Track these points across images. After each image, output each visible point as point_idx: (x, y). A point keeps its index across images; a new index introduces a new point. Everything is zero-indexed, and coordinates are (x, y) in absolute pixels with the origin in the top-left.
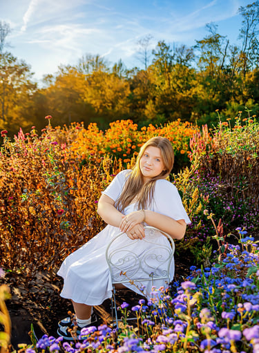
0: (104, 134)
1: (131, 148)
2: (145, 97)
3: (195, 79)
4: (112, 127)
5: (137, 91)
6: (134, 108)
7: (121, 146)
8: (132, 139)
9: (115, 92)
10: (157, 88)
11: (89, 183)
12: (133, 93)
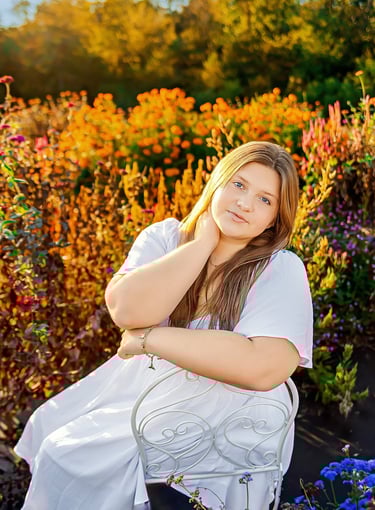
0: (127, 116)
1: (179, 146)
2: (202, 47)
3: (298, 14)
4: (142, 104)
5: (189, 35)
6: (182, 66)
7: (160, 142)
8: (183, 128)
9: (147, 35)
10: (226, 30)
11: (94, 226)
12: (180, 39)
